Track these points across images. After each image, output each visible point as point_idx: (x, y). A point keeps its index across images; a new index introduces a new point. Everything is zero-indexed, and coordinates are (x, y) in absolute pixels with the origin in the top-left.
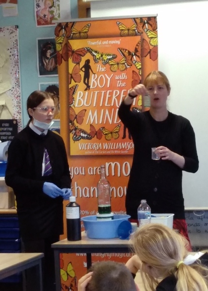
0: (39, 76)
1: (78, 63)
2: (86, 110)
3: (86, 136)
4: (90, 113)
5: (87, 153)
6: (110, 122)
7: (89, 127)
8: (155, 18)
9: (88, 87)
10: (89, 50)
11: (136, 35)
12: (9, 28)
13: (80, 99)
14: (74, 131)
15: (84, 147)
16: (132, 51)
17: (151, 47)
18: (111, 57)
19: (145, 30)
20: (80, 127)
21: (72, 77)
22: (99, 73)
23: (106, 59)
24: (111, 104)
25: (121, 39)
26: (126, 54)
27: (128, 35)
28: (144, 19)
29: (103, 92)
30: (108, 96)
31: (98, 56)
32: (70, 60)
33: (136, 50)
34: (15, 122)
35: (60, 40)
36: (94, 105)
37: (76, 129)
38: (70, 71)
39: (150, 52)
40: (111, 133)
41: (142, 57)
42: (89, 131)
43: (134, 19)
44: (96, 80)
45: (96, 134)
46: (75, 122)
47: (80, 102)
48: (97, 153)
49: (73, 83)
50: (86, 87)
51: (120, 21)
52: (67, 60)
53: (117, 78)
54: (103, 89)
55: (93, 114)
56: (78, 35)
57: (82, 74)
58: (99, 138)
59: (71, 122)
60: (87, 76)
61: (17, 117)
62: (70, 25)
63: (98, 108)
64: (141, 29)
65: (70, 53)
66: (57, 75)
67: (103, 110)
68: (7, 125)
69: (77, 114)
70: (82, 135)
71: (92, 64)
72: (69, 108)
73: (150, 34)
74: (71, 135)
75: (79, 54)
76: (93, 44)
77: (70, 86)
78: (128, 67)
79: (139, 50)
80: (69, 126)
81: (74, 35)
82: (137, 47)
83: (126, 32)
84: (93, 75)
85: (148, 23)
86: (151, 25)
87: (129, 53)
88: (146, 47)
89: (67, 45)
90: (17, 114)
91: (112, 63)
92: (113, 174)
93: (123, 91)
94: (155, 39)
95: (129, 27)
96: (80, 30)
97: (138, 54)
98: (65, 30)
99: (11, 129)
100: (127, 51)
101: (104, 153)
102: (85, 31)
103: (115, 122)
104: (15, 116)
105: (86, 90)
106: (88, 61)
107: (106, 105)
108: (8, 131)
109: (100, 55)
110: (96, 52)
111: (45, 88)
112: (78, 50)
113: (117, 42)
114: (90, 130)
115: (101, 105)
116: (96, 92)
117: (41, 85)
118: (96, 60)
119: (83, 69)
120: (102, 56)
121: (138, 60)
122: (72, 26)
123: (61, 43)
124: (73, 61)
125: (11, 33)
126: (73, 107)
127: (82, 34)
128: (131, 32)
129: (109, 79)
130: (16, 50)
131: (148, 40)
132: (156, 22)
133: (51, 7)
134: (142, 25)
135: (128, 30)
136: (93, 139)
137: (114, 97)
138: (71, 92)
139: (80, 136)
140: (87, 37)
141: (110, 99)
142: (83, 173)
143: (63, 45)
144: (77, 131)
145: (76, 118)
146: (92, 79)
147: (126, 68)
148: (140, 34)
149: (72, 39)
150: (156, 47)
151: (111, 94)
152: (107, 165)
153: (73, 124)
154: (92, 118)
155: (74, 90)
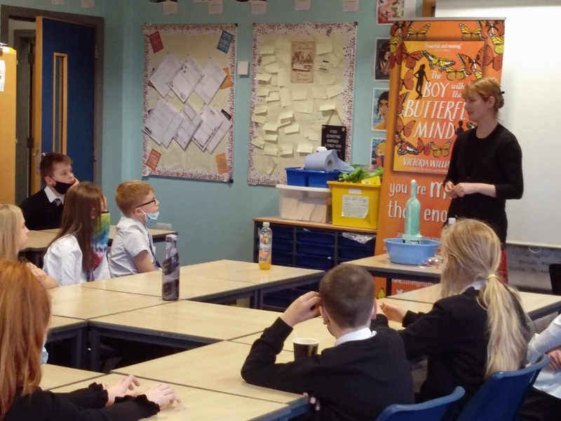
0: (375, 80)
1: (412, 68)
2: (415, 121)
3: (412, 150)
4: (420, 125)
5: (412, 170)
6: (441, 137)
7: (417, 141)
8: (503, 21)
9: (420, 95)
10: (426, 54)
11: (480, 40)
12: (347, 24)
13: (411, 108)
14: (400, 144)
15: (409, 163)
16: (473, 58)
17: (495, 55)
18: (449, 63)
19: (491, 35)
20: (406, 139)
21: (403, 83)
22: (434, 80)
23: (442, 65)
24: (443, 116)
25: (462, 43)
26: (466, 61)
27: (471, 40)
28: (490, 22)
29: (436, 102)
30: (441, 107)
31: (434, 61)
32: (404, 64)
33: (478, 57)
34: (343, 130)
35: (396, 40)
36: (425, 117)
37: (402, 142)
38: (402, 77)
39: (493, 61)
40: (441, 149)
41: (483, 66)
42: (416, 145)
43: (479, 21)
44: (430, 88)
45: (423, 149)
46: (402, 134)
47: (409, 112)
48: (423, 170)
49: (404, 90)
50: (418, 95)
51: (463, 23)
52: (400, 64)
53: (453, 87)
54: (436, 99)
55: (422, 126)
56: (414, 36)
57: (415, 80)
58: (427, 154)
59: (398, 133)
60: (420, 83)
61: (347, 124)
62: (407, 24)
63: (429, 120)
64: (486, 33)
65: (404, 56)
66: (388, 81)
67: (433, 123)
68: (335, 132)
69: (405, 125)
70: (408, 148)
71: (427, 70)
72: (397, 117)
73: (496, 40)
74: (397, 148)
75: (414, 57)
76: (431, 47)
77: (401, 93)
78: (467, 76)
79: (481, 57)
80: (394, 138)
81: (411, 36)
82: (479, 54)
83: (469, 35)
84: (427, 82)
85: (494, 27)
86: (497, 30)
87: (470, 60)
88: (490, 55)
89: (402, 47)
90: (346, 120)
91: (450, 70)
92: (438, 196)
93: (458, 103)
94: (501, 46)
95: (472, 30)
96: (417, 30)
97: (478, 61)
98: (402, 29)
99: (338, 137)
100: (467, 58)
101: (431, 171)
102: (423, 32)
103: (446, 137)
104: (345, 123)
105: (418, 98)
106: (423, 66)
107: (438, 117)
108: (336, 139)
109: (437, 61)
110: (433, 57)
111: (380, 94)
112: (414, 54)
113: (457, 46)
114: (418, 144)
115: (432, 117)
116: (429, 102)
117: (376, 90)
118: (432, 66)
119: (417, 75)
120: (439, 61)
121: (479, 69)
122: (410, 25)
123: (395, 44)
124: (407, 65)
125: (349, 30)
126: (401, 117)
127: (420, 35)
128: (474, 36)
129: (444, 88)
130: (352, 49)
131: (492, 46)
132: (503, 27)
133: (394, 4)
134: (487, 29)
135: (472, 33)
136: (420, 154)
137: (448, 109)
138: (401, 100)
139: (406, 150)
140: (424, 39)
141: (443, 110)
142: (406, 192)
143: (398, 46)
144: (404, 144)
145: (403, 129)
146: (426, 87)
147: (465, 77)
148: (484, 39)
149: (408, 40)
150: (501, 56)
151: (445, 105)
152: (433, 185)
153: (400, 136)
154: (421, 131)
155: (404, 97)
